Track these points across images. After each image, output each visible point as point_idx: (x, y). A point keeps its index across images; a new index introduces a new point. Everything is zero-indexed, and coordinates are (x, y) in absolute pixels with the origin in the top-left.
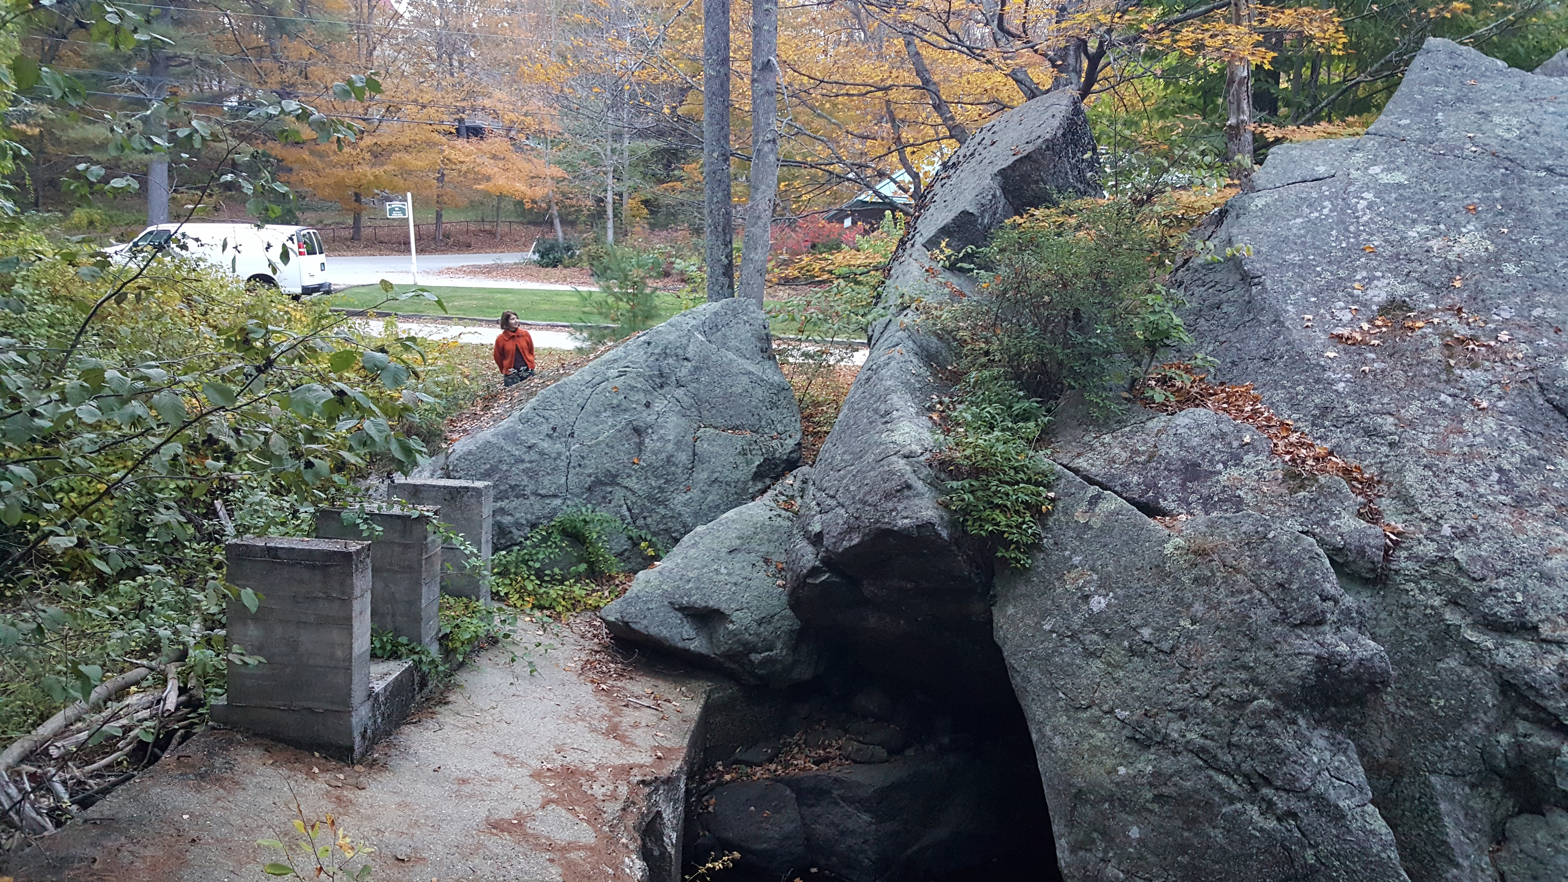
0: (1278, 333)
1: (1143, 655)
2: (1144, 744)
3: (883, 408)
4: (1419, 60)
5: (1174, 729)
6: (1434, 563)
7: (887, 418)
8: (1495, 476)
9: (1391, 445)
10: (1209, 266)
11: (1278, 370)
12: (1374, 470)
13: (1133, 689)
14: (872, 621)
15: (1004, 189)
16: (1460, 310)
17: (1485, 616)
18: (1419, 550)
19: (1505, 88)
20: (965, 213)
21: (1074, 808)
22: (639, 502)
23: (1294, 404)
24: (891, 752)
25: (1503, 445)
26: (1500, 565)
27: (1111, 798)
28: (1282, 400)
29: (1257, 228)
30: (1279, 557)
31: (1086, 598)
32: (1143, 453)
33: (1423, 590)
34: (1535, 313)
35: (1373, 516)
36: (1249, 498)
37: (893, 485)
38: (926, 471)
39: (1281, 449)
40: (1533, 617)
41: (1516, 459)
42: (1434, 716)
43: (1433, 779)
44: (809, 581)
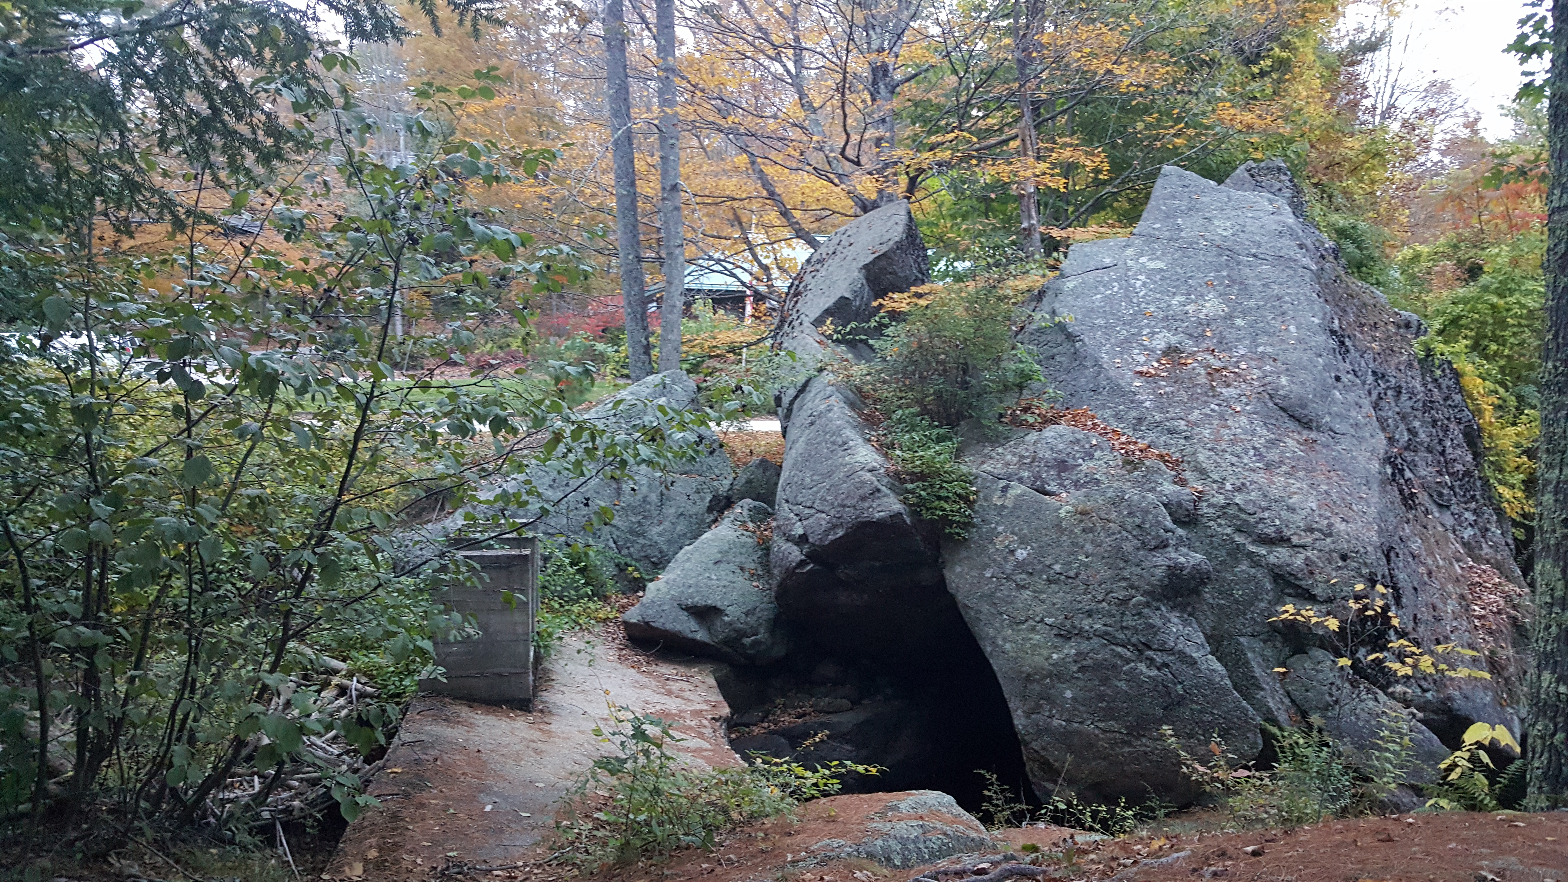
0: (1099, 373)
1: (1056, 582)
2: (1067, 638)
3: (840, 440)
4: (1160, 182)
5: (1086, 624)
6: (1223, 507)
7: (845, 447)
8: (1252, 452)
9: (1186, 438)
10: (1040, 330)
11: (1103, 397)
12: (1177, 455)
13: (1054, 604)
14: (843, 597)
15: (867, 279)
16: (1213, 351)
17: (1259, 536)
18: (1213, 500)
19: (1218, 200)
20: (843, 298)
21: (1025, 687)
22: (623, 536)
23: (1119, 418)
24: (853, 703)
25: (1253, 432)
26: (1264, 504)
27: (1050, 675)
28: (1111, 416)
29: (1071, 303)
30: (1135, 509)
31: (1012, 552)
32: (1028, 457)
33: (1220, 525)
34: (1260, 349)
35: (1183, 483)
36: (1103, 479)
37: (867, 490)
38: (885, 480)
39: (1117, 446)
40: (1287, 533)
41: (1262, 441)
42: (1237, 601)
43: (1242, 639)
44: (798, 571)
